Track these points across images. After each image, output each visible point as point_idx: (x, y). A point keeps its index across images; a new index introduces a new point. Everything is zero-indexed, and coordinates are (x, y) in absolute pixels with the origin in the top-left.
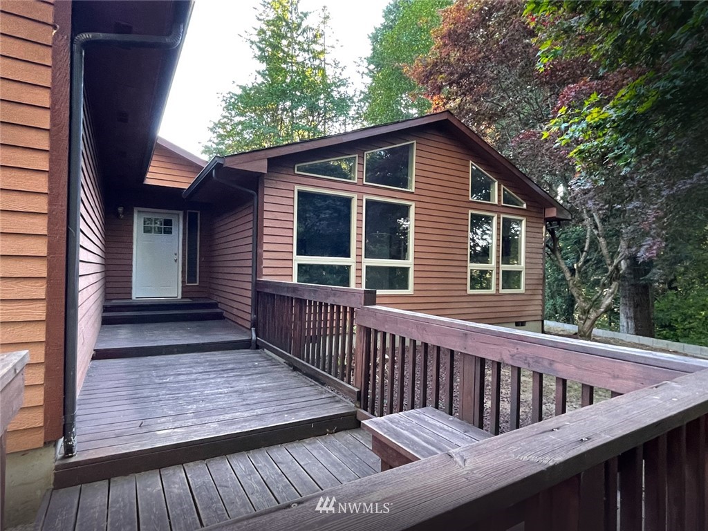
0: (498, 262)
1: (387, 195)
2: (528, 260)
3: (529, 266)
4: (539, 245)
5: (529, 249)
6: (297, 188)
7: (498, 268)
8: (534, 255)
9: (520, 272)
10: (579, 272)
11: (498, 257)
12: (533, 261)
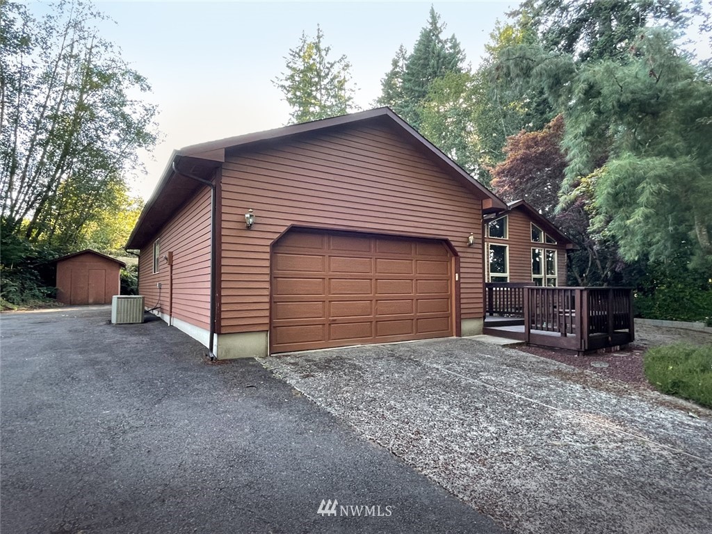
0: (545, 274)
1: (498, 242)
3: (559, 275)
4: (563, 264)
5: (559, 267)
7: (545, 277)
8: (562, 270)
9: (555, 278)
11: (545, 271)
12: (561, 273)
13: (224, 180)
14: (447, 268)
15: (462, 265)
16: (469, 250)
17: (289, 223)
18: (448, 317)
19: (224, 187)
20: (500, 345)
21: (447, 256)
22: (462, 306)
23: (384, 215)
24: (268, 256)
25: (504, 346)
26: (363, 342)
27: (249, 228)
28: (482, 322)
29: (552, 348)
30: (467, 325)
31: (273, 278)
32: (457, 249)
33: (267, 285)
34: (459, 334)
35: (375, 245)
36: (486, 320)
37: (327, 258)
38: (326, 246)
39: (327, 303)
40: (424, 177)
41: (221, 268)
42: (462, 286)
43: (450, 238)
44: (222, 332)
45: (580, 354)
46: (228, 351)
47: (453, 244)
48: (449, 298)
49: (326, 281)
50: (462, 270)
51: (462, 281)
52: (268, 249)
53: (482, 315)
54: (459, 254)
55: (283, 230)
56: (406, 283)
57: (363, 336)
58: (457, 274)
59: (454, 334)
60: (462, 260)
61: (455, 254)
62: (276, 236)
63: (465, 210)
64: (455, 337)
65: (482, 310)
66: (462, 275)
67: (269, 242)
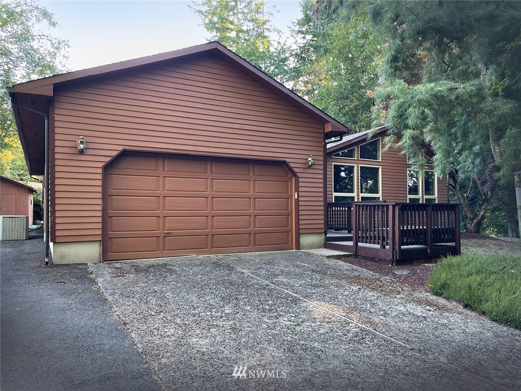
0: (423, 194)
1: (369, 164)
2: (439, 193)
3: (440, 196)
4: (445, 185)
5: (440, 188)
6: (333, 164)
7: (423, 197)
8: (442, 190)
9: (435, 199)
10: (467, 198)
11: (422, 191)
12: (442, 193)
13: (56, 111)
14: (288, 188)
15: (301, 184)
16: (309, 171)
17: (121, 148)
18: (288, 232)
19: (57, 118)
20: (325, 256)
21: (287, 176)
22: (301, 222)
23: (218, 140)
24: (100, 177)
25: (329, 257)
26: (198, 253)
27: (81, 152)
28: (323, 237)
29: (373, 259)
30: (306, 240)
31: (106, 196)
32: (296, 170)
33: (100, 202)
34: (298, 247)
35: (212, 167)
36: (328, 236)
37: (161, 178)
38: (160, 168)
39: (161, 218)
40: (260, 104)
41: (54, 187)
42: (301, 203)
43: (288, 160)
44: (57, 241)
45: (394, 264)
46: (62, 257)
47: (292, 165)
48: (289, 215)
49: (161, 199)
50: (301, 189)
51: (300, 199)
52: (100, 171)
53: (323, 231)
54: (298, 174)
55: (115, 153)
56: (244, 201)
57: (198, 248)
58: (296, 193)
59: (294, 247)
60: (300, 180)
61: (295, 174)
62: (108, 159)
63: (304, 134)
64: (294, 250)
65: (323, 226)
66: (301, 194)
67: (101, 165)
